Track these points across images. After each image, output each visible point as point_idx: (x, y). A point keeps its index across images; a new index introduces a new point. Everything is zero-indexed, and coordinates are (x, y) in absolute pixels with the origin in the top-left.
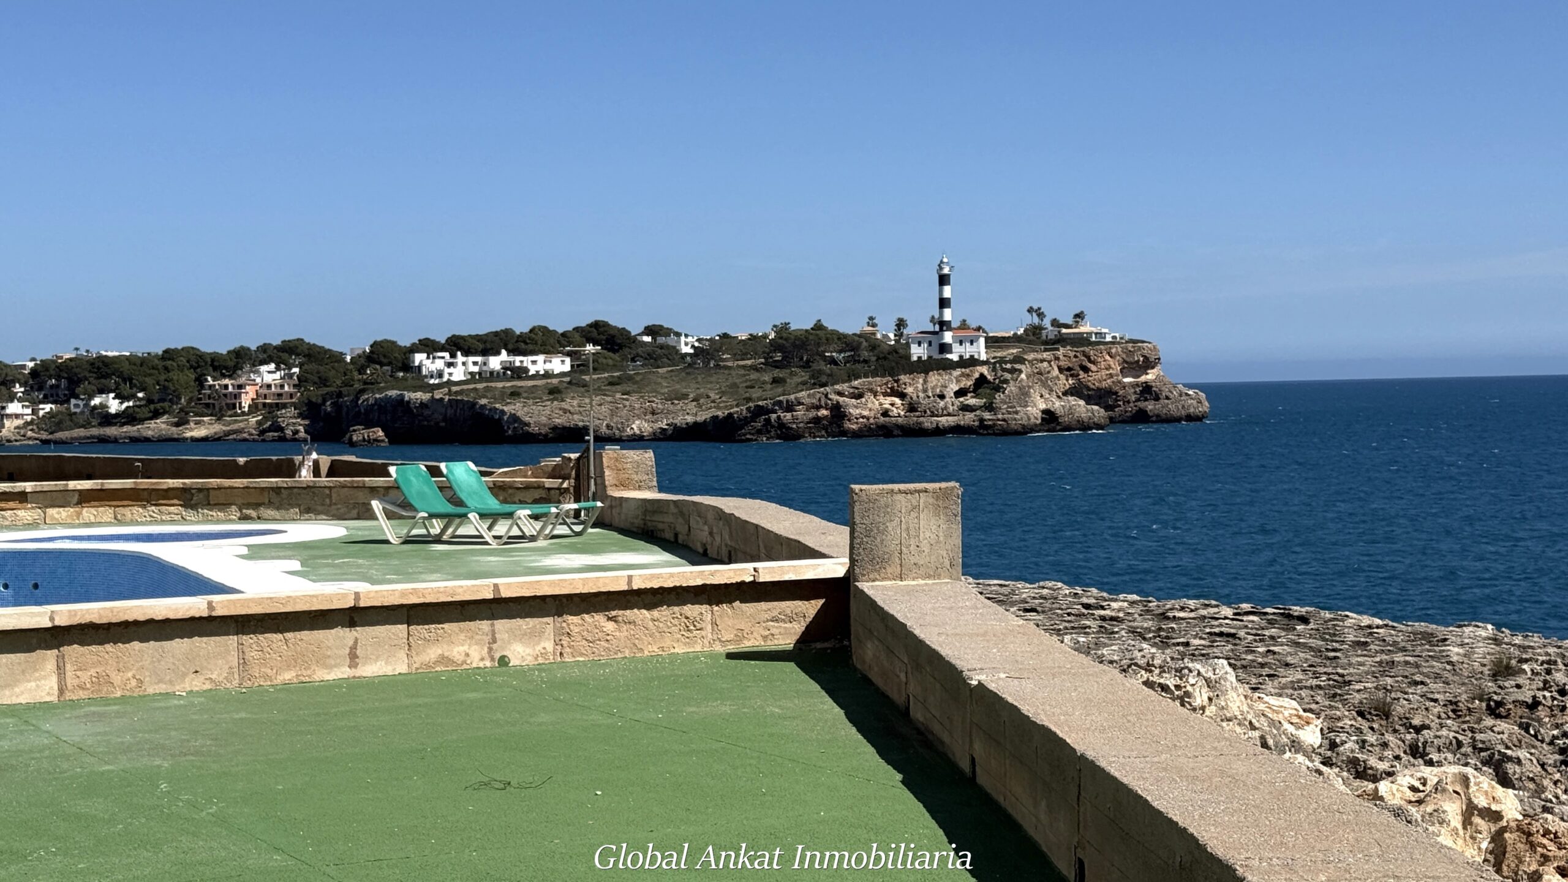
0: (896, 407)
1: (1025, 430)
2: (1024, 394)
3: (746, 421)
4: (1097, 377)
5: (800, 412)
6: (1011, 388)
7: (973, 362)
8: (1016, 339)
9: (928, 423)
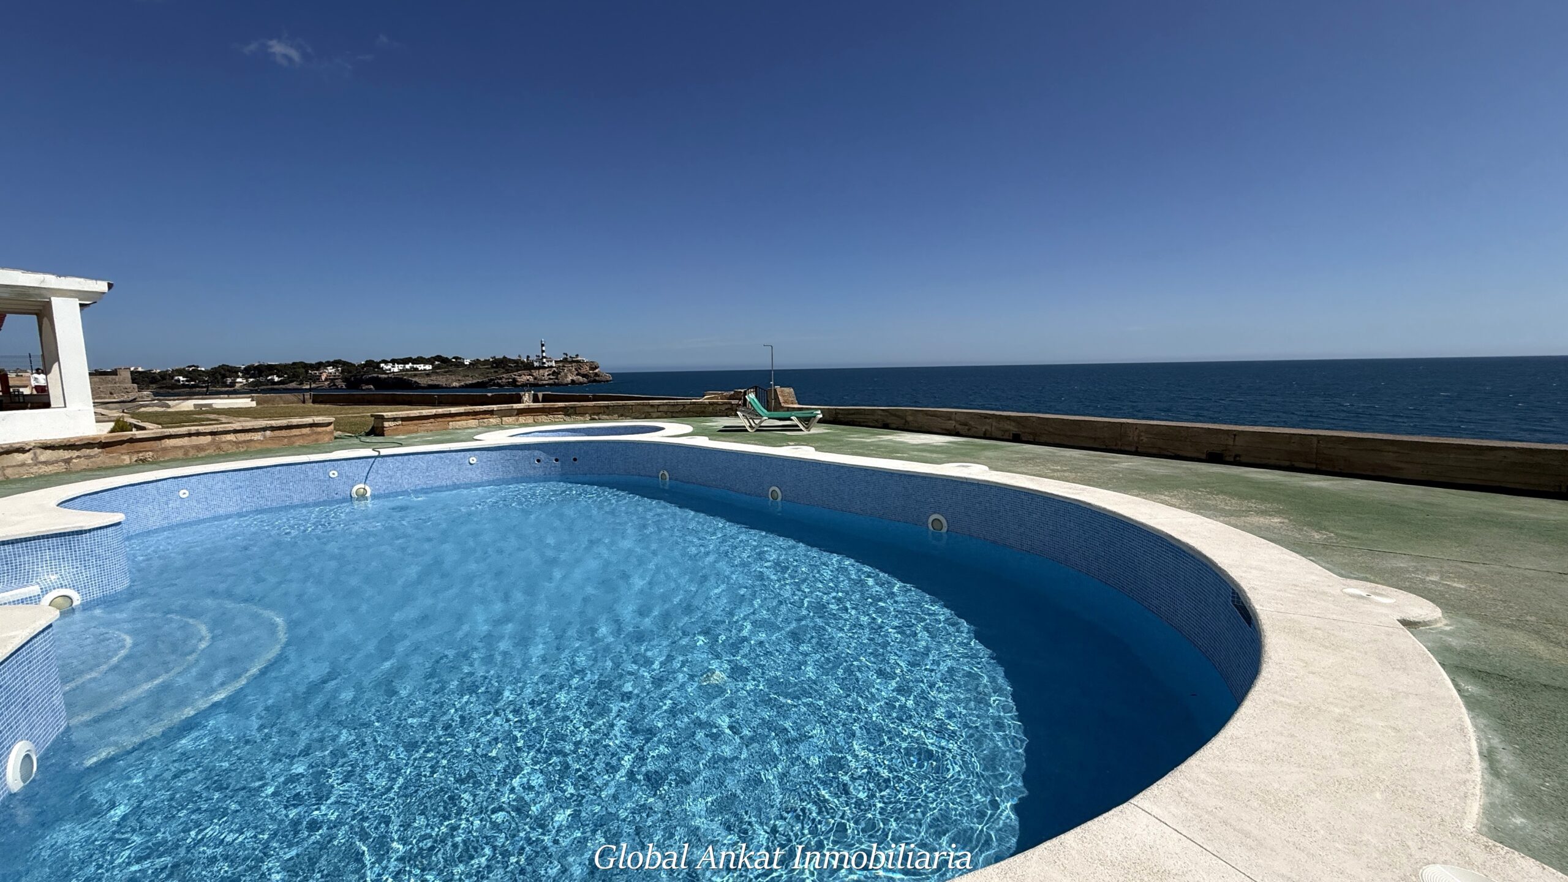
0: (531, 379)
1: (567, 384)
2: (566, 376)
3: (487, 383)
4: (583, 371)
5: (504, 380)
6: (562, 374)
7: (552, 367)
8: (561, 361)
9: (540, 383)
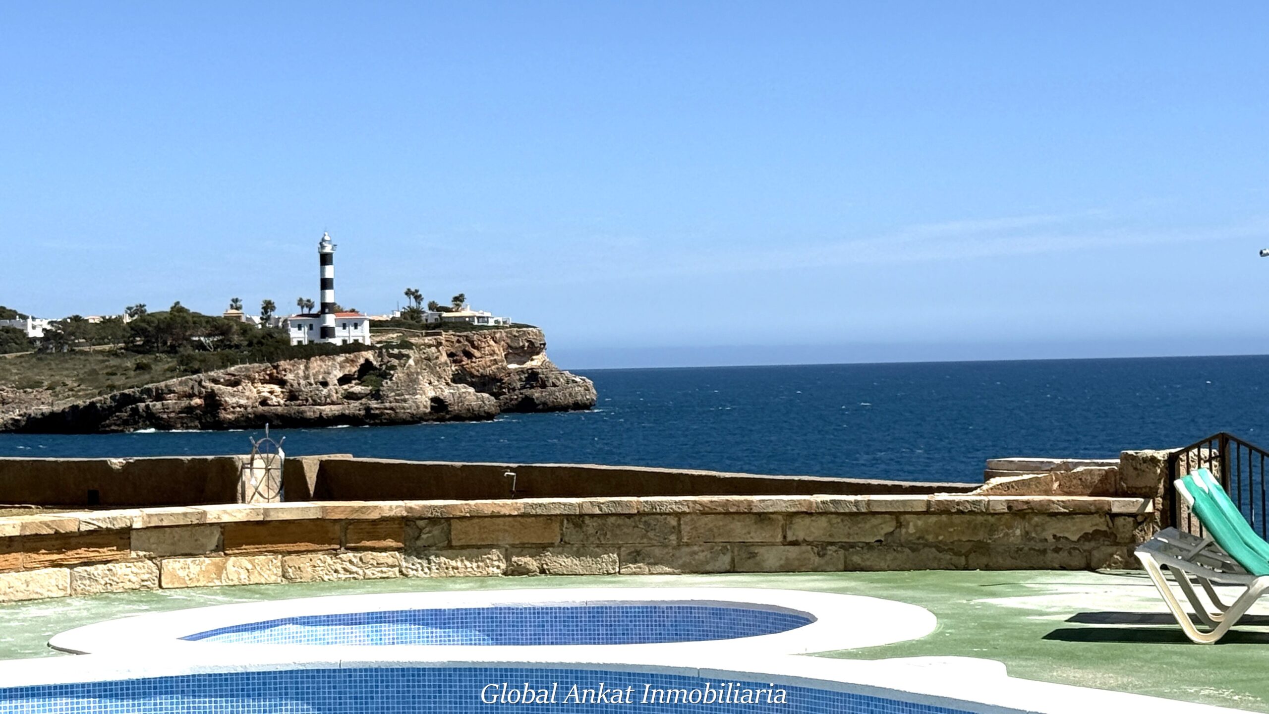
0: (276, 396)
1: (416, 419)
2: (412, 381)
3: (109, 411)
4: (481, 364)
5: (171, 401)
6: (399, 375)
7: (357, 347)
9: (310, 412)
